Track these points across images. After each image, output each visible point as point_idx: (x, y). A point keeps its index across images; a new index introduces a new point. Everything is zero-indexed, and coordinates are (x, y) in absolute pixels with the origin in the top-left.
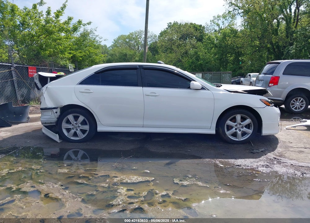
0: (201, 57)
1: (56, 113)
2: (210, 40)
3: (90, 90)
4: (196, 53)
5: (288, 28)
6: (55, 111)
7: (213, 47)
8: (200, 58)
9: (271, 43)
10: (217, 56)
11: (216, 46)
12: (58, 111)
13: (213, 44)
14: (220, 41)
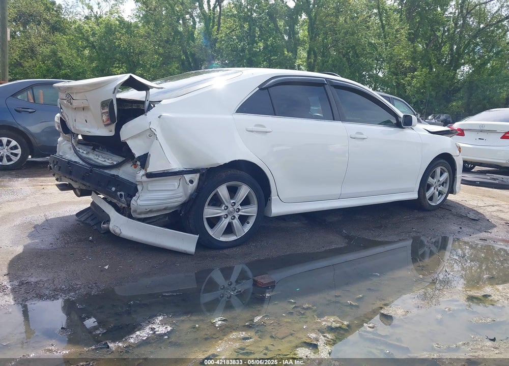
0: (65, 62)
1: (191, 182)
2: (82, 33)
3: (264, 127)
4: (54, 53)
5: (207, 32)
6: (188, 177)
7: (86, 47)
8: (63, 65)
9: (185, 53)
10: (94, 65)
11: (93, 45)
12: (196, 177)
13: (87, 40)
14: (101, 38)
